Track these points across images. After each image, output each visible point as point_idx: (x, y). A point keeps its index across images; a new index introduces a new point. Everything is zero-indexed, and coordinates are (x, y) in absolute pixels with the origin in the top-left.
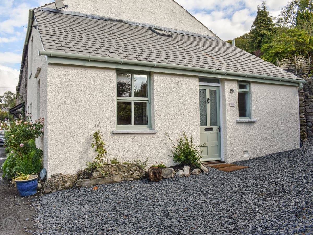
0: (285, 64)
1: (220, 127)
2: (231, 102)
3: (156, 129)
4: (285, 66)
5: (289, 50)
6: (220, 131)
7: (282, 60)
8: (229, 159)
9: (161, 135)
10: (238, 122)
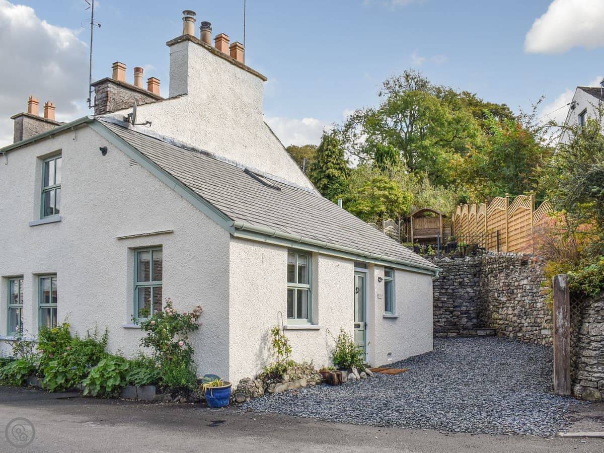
1: (366, 323)
2: (379, 293)
3: (321, 324)
5: (376, 209)
6: (366, 329)
8: (376, 363)
9: (322, 331)
10: (385, 318)
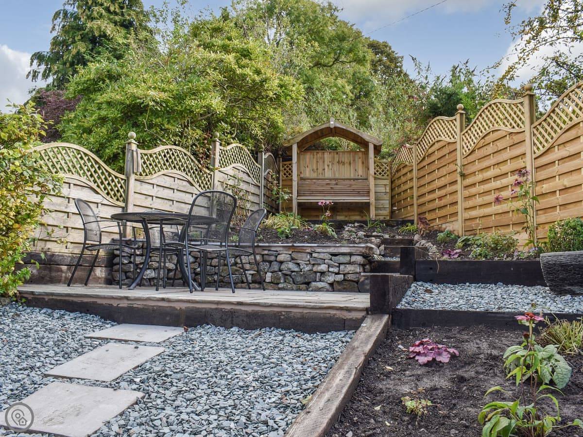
0: (165, 172)
4: (168, 182)
5: (193, 103)
7: (157, 150)
